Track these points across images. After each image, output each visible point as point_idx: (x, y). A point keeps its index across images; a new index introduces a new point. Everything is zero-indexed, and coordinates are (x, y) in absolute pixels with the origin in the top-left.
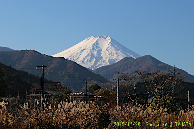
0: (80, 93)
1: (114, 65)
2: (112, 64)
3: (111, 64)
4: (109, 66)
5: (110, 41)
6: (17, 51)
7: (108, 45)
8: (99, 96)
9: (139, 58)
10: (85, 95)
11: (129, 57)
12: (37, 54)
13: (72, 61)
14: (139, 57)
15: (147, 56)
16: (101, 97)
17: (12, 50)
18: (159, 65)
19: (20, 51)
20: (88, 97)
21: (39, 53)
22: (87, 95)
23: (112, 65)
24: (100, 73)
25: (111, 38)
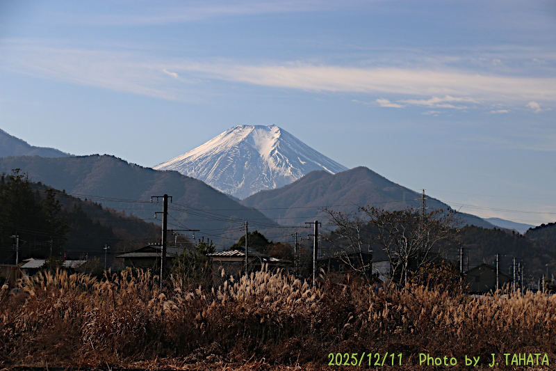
0: (234, 253)
1: (287, 187)
2: (283, 186)
3: (280, 187)
4: (276, 190)
5: (277, 136)
6: (77, 157)
7: (275, 144)
8: (274, 259)
9: (343, 173)
10: (244, 256)
11: (320, 170)
12: (120, 163)
13: (196, 180)
14: (341, 171)
15: (361, 168)
16: (277, 260)
17: (64, 154)
18: (386, 189)
19: (83, 157)
20: (250, 261)
21: (123, 161)
22: (248, 257)
23: (283, 188)
24: (257, 207)
25: (280, 129)
